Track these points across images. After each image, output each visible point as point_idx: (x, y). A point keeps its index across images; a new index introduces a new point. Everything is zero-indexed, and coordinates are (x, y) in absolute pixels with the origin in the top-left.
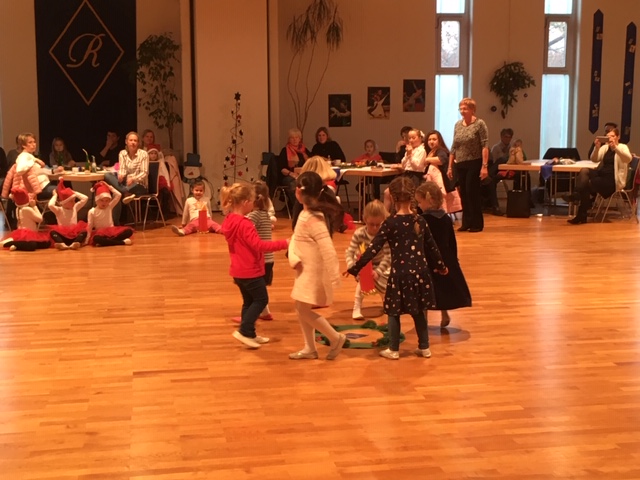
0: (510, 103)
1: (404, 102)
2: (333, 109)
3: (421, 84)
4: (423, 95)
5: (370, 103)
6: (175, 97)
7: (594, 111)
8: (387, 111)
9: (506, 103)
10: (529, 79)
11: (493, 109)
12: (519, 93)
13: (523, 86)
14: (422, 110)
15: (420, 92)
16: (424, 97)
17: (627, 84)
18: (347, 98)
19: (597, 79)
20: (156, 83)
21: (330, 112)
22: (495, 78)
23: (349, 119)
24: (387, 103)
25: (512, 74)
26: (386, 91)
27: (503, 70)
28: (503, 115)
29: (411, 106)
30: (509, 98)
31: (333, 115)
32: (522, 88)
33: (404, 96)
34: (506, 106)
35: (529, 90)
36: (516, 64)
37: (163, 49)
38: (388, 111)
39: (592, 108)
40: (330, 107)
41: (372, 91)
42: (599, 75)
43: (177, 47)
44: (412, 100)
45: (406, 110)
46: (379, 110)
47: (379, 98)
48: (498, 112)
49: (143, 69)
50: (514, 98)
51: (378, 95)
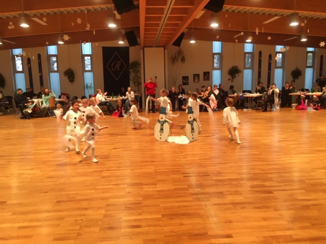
1: (204, 78)
3: (208, 73)
5: (194, 78)
6: (140, 78)
8: (199, 80)
9: (233, 78)
10: (240, 71)
11: (229, 79)
12: (237, 75)
13: (238, 73)
14: (209, 80)
16: (209, 76)
17: (269, 72)
18: (187, 77)
19: (260, 70)
20: (134, 74)
21: (183, 81)
22: (230, 71)
23: (188, 83)
24: (199, 78)
25: (235, 70)
26: (198, 75)
28: (232, 81)
33: (204, 76)
35: (240, 74)
36: (236, 67)
37: (136, 65)
39: (259, 79)
40: (183, 79)
41: (194, 75)
43: (140, 64)
44: (206, 78)
45: (204, 80)
46: (196, 81)
48: (231, 80)
49: (131, 70)
50: (235, 76)
51: (196, 76)
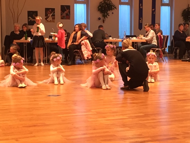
0: (106, 16)
1: (61, 15)
2: (30, 17)
3: (68, 7)
4: (69, 12)
5: (46, 15)
7: (140, 21)
9: (105, 16)
10: (114, 6)
11: (99, 19)
12: (110, 12)
14: (69, 19)
15: (68, 10)
16: (70, 13)
17: (153, 10)
19: (141, 7)
21: (29, 19)
22: (100, 6)
25: (107, 4)
26: (53, 10)
27: (103, 2)
28: (104, 22)
29: (64, 17)
30: (106, 14)
31: (29, 20)
32: (111, 10)
33: (61, 12)
34: (105, 18)
35: (113, 11)
38: (54, 19)
39: (140, 19)
41: (47, 10)
42: (142, 6)
45: (62, 19)
46: (50, 18)
47: (50, 13)
48: (101, 20)
50: (108, 14)
